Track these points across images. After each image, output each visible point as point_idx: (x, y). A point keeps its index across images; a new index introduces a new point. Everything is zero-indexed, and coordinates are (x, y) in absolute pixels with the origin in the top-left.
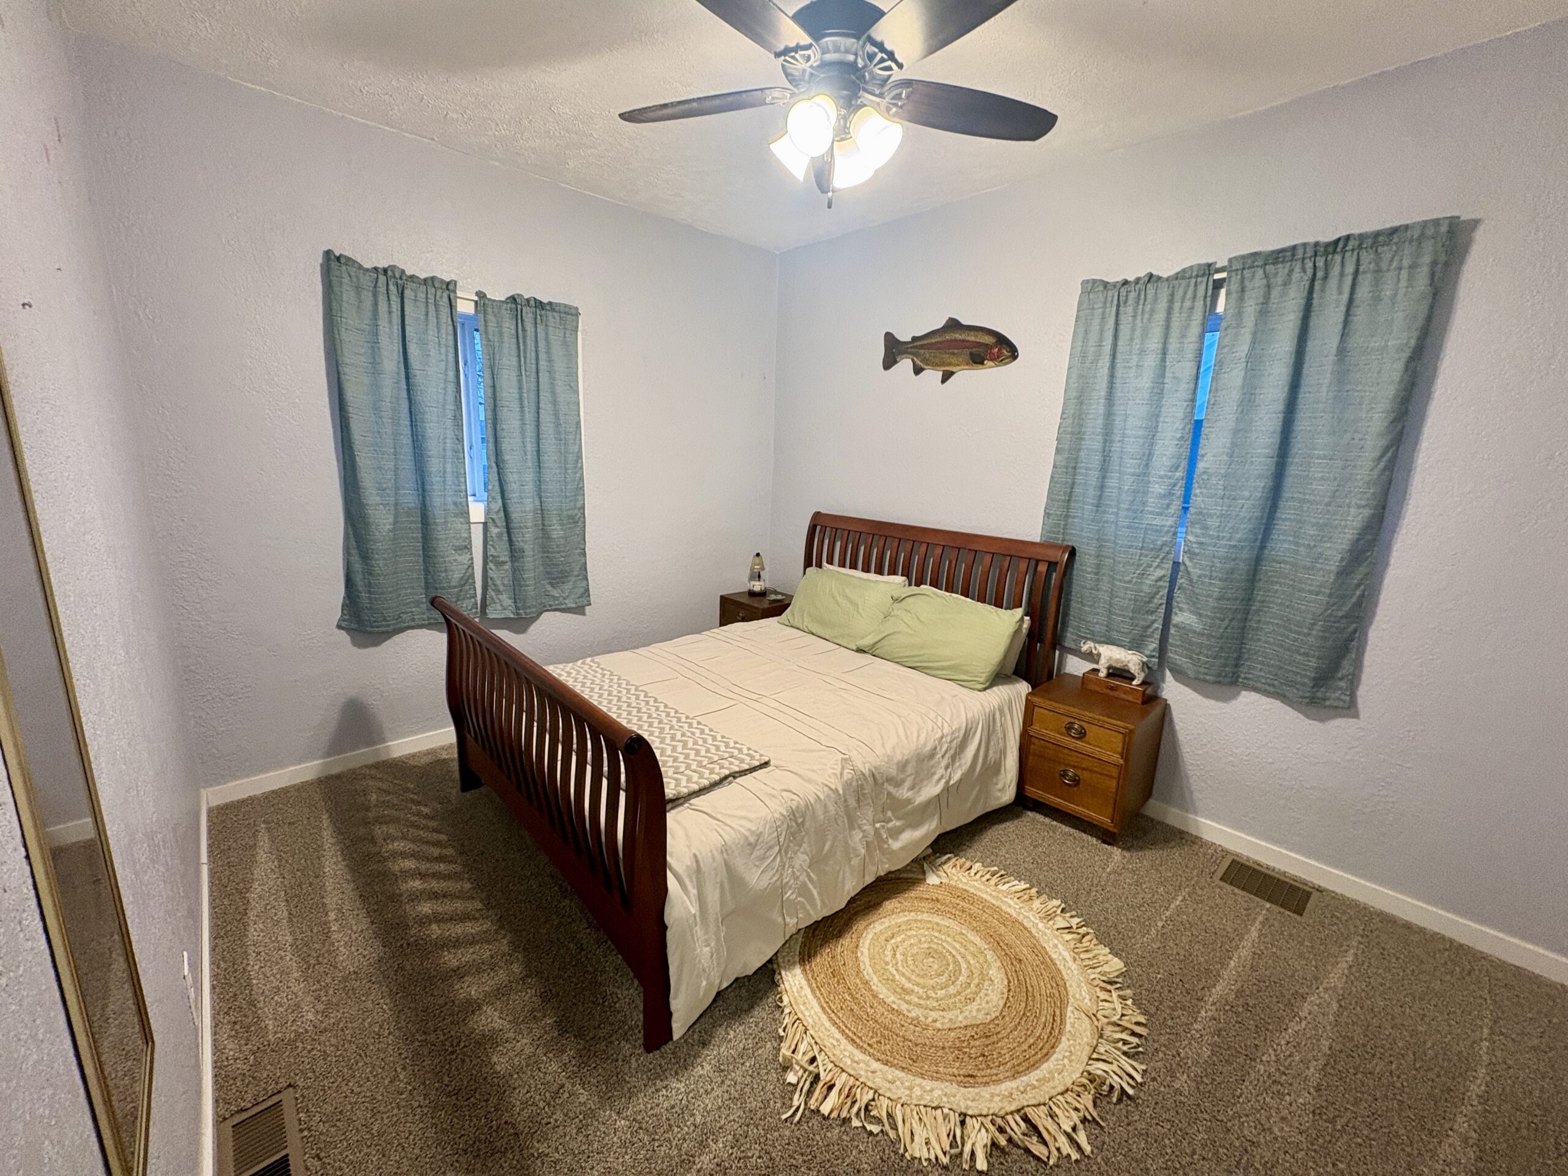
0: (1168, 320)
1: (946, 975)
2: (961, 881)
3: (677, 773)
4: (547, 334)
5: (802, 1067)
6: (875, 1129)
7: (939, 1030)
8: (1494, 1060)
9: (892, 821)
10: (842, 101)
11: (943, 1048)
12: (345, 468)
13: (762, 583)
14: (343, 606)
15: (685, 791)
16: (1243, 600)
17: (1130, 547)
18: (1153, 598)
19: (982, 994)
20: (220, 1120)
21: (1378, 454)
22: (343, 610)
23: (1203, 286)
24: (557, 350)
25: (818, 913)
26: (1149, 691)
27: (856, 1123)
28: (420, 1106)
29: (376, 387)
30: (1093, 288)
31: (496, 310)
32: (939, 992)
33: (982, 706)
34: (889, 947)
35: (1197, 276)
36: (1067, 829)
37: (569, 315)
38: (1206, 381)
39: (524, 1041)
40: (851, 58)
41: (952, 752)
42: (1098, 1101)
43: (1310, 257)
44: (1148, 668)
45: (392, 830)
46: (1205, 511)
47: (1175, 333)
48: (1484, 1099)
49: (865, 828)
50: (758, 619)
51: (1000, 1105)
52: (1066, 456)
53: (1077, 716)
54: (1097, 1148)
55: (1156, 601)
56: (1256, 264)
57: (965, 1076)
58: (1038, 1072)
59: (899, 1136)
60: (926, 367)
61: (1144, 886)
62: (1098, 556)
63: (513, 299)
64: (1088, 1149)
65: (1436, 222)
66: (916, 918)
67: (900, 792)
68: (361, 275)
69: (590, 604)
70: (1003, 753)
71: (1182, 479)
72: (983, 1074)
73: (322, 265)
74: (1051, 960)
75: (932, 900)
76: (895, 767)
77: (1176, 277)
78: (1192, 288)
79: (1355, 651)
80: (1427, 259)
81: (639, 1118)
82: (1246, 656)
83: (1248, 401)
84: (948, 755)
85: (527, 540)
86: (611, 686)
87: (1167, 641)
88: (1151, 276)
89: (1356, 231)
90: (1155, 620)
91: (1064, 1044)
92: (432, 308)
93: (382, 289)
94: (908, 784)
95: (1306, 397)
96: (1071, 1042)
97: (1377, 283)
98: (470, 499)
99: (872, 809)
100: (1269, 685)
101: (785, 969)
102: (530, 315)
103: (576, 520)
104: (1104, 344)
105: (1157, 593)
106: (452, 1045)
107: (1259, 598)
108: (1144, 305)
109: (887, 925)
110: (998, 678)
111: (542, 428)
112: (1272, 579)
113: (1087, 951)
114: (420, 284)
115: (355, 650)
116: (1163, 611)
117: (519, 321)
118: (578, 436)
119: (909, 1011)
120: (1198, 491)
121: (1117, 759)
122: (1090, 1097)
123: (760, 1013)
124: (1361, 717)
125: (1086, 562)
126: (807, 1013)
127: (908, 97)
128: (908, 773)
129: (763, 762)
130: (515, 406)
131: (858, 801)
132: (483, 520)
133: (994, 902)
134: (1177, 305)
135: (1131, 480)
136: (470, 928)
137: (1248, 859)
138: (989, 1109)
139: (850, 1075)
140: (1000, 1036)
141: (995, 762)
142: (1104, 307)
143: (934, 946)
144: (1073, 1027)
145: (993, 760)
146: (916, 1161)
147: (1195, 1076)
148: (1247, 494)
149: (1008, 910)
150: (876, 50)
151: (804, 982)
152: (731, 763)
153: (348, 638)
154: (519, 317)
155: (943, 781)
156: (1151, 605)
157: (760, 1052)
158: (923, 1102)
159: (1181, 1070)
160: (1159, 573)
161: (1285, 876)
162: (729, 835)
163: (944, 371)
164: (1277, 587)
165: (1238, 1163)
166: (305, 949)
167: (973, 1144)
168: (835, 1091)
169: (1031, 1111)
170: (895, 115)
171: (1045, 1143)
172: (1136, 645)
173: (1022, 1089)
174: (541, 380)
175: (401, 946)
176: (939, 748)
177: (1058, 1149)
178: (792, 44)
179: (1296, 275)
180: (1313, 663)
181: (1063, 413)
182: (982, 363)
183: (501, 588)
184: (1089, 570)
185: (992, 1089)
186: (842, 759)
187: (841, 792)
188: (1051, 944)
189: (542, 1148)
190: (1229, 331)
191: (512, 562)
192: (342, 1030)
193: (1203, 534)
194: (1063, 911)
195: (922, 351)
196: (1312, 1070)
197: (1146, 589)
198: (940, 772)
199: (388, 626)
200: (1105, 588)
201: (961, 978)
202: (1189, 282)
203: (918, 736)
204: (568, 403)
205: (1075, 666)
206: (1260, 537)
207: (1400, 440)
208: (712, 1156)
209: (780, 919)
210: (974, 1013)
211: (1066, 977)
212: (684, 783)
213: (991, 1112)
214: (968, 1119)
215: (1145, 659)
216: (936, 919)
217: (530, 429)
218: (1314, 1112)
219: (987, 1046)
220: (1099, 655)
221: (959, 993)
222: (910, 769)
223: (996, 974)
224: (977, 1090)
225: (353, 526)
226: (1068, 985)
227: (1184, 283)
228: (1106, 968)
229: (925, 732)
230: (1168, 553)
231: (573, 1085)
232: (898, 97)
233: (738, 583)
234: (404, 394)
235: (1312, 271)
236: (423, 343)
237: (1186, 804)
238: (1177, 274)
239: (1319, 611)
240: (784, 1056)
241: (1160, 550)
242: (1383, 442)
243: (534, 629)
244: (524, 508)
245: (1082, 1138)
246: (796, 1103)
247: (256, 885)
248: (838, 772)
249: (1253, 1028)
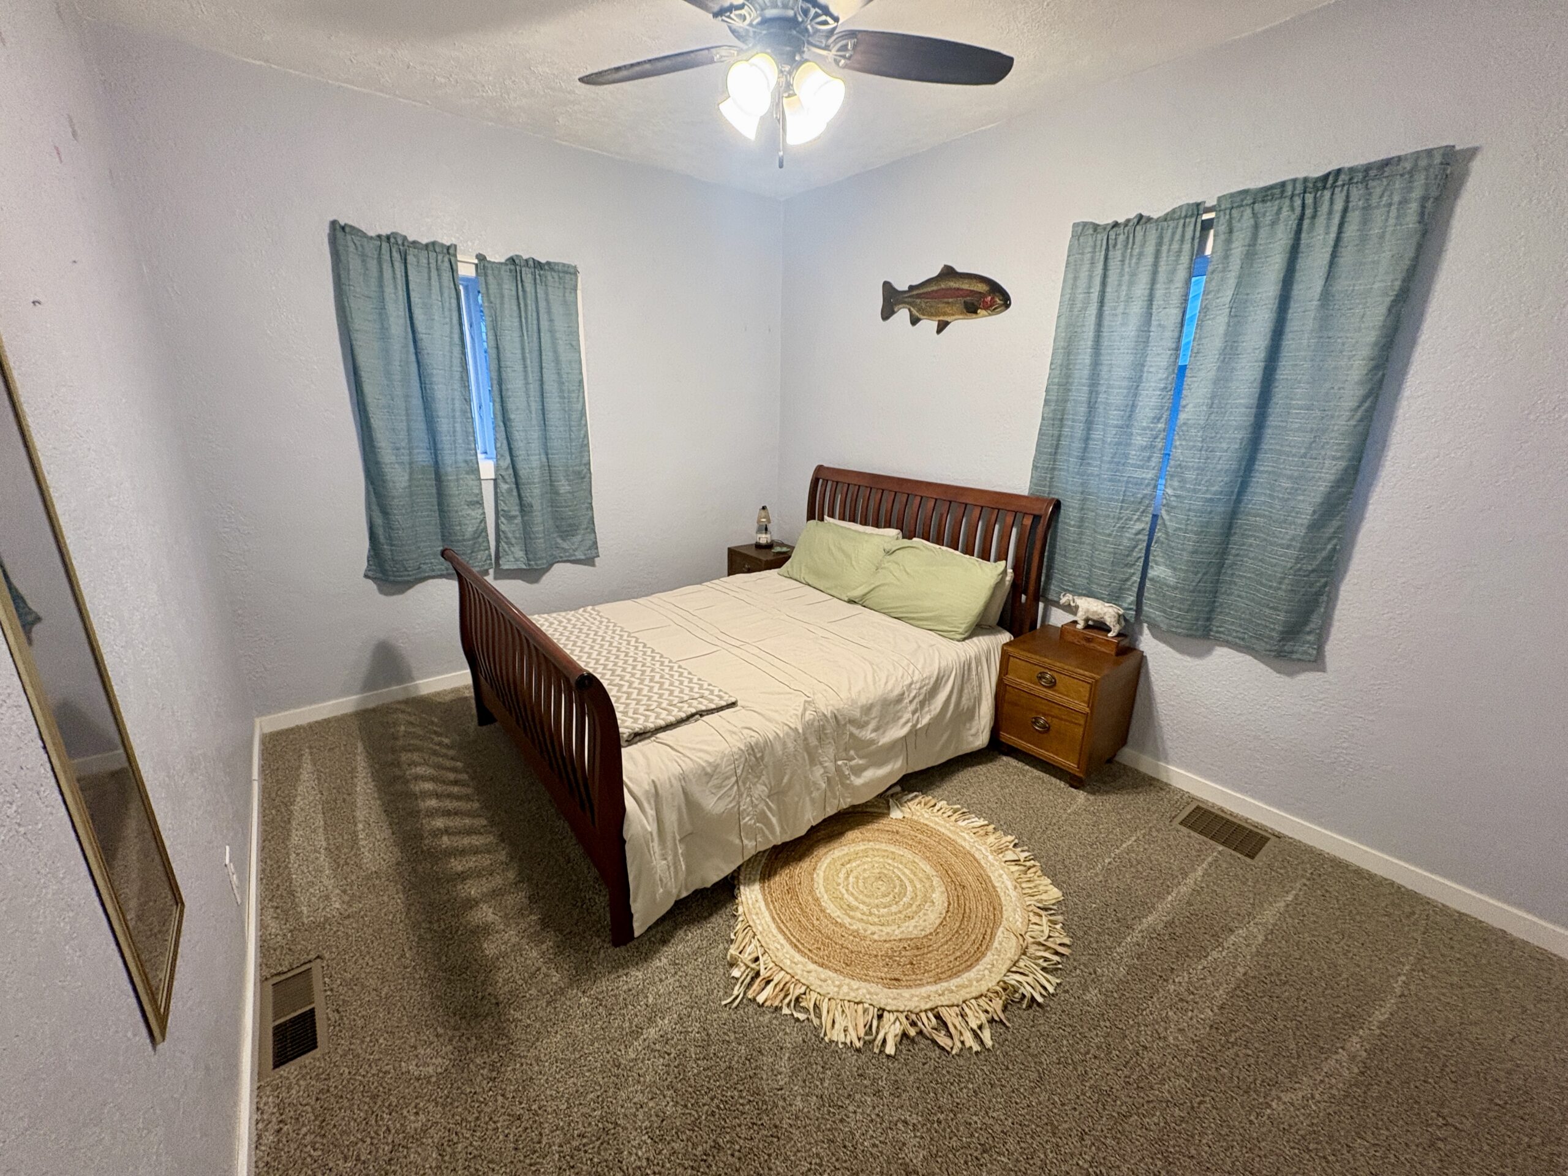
0: (1156, 264)
1: (891, 896)
2: (923, 817)
3: (648, 710)
4: (547, 294)
5: (745, 964)
6: (801, 1016)
7: (875, 941)
8: (1406, 993)
9: (854, 759)
10: (785, 57)
11: (876, 956)
12: (362, 430)
13: (768, 536)
14: (368, 557)
15: (652, 726)
16: (1217, 553)
17: (1111, 500)
18: (1132, 551)
19: (921, 914)
20: (263, 980)
21: (1356, 404)
22: (368, 561)
23: (1192, 227)
24: (557, 309)
25: (779, 837)
26: (1125, 642)
27: (786, 1011)
28: (420, 978)
29: (386, 353)
30: (1085, 230)
31: (496, 272)
32: (882, 910)
33: (958, 656)
34: (844, 871)
35: (1186, 217)
36: (1037, 773)
37: (567, 273)
38: (1190, 330)
39: (512, 932)
40: (791, 13)
41: (921, 697)
42: (1009, 1007)
43: (1299, 195)
44: (1126, 620)
45: (416, 757)
46: (1184, 464)
47: (1162, 277)
48: (1382, 1025)
49: (826, 764)
50: (760, 570)
51: (917, 1004)
52: (1052, 408)
53: (1047, 666)
54: (999, 1043)
55: (1134, 554)
56: (1245, 202)
57: (891, 979)
58: (958, 980)
59: (821, 1024)
60: (921, 317)
61: (1101, 827)
62: (1082, 509)
63: (512, 260)
64: (989, 1043)
65: (1429, 153)
66: (874, 847)
67: (864, 733)
68: (365, 243)
69: (598, 556)
70: (978, 699)
71: (1164, 431)
72: (908, 978)
73: (329, 235)
74: (994, 887)
75: (893, 832)
76: (858, 710)
77: (1165, 218)
78: (1180, 230)
79: (1324, 605)
80: (1417, 194)
81: (600, 997)
82: (1219, 610)
83: (1230, 351)
84: (917, 700)
85: (535, 494)
86: (606, 633)
87: (1143, 595)
88: (1141, 217)
89: (1347, 165)
90: (1134, 574)
91: (989, 957)
92: (434, 273)
93: (386, 256)
94: (871, 726)
95: (1289, 343)
96: (996, 957)
97: (1365, 221)
98: (480, 456)
99: (834, 748)
100: (1240, 638)
101: (745, 884)
102: (530, 275)
103: (582, 476)
104: (1092, 290)
105: (1135, 547)
106: (451, 933)
107: (1233, 551)
108: (1132, 248)
109: (845, 852)
110: (979, 628)
111: (546, 387)
112: (1247, 532)
113: (1029, 881)
114: (422, 249)
115: (382, 597)
116: (1141, 564)
117: (519, 282)
118: (581, 394)
119: (850, 924)
120: (1178, 443)
121: (1084, 707)
122: (1001, 1002)
123: (717, 921)
124: (1328, 670)
125: (1069, 515)
126: (758, 922)
127: (855, 46)
128: (873, 716)
129: (730, 702)
130: (519, 367)
131: (820, 739)
132: (493, 477)
133: (951, 836)
134: (1165, 248)
135: (1114, 432)
136: (477, 841)
137: (1213, 806)
138: (906, 1006)
139: (787, 973)
140: (931, 949)
141: (968, 709)
142: (1094, 252)
143: (886, 872)
144: (1000, 944)
145: (966, 707)
146: (834, 1044)
147: (1107, 991)
148: (1224, 446)
149: (963, 844)
150: (810, 6)
151: (760, 897)
152: (700, 703)
153: (375, 587)
154: (519, 278)
155: (910, 724)
156: (1129, 558)
157: (712, 951)
158: (848, 998)
159: (1094, 986)
160: (1139, 526)
161: (1247, 822)
162: (687, 765)
163: (939, 321)
164: (1251, 540)
165: (1127, 1063)
166: (336, 852)
167: (886, 1034)
168: (772, 984)
169: (945, 1011)
170: (845, 67)
171: (951, 1037)
172: (1114, 598)
173: (940, 992)
174: (542, 340)
175: (416, 853)
176: (906, 694)
177: (963, 1043)
178: (727, 4)
179: (1285, 212)
180: (1282, 617)
181: (1051, 364)
182: (975, 312)
183: (513, 541)
184: (1073, 523)
185: (913, 991)
186: (806, 701)
187: (801, 731)
188: (996, 874)
189: (518, 1015)
190: (1215, 276)
191: (522, 517)
192: (362, 917)
193: (1181, 487)
194: (1015, 846)
195: (918, 301)
196: (1221, 992)
197: (1126, 542)
198: (907, 716)
199: (409, 575)
200: (1088, 541)
201: (905, 899)
202: (1178, 223)
203: (886, 683)
204: (570, 362)
205: (1058, 618)
206: (1236, 490)
207: (1380, 388)
208: (657, 1029)
209: (737, 841)
210: (911, 929)
211: (1004, 902)
212: (652, 719)
213: (907, 1009)
214: (886, 1013)
215: (1121, 612)
216: (892, 848)
217: (534, 387)
218: (1211, 1026)
219: (916, 956)
220: (1077, 607)
221: (900, 912)
222: (875, 712)
223: (939, 897)
224: (898, 991)
225: (372, 483)
226: (1004, 908)
227: (1172, 224)
228: (1044, 897)
229: (894, 679)
230: (1148, 506)
231: (549, 968)
232: (844, 48)
233: (747, 535)
234: (413, 358)
235: (1300, 208)
236: (427, 307)
237: (1159, 754)
238: (1167, 214)
239: (1289, 565)
240: (732, 956)
241: (1140, 503)
242: (1360, 392)
243: (546, 578)
244: (531, 465)
245: (986, 1035)
246: (736, 992)
247: (299, 799)
248: (799, 713)
249: (1174, 954)
